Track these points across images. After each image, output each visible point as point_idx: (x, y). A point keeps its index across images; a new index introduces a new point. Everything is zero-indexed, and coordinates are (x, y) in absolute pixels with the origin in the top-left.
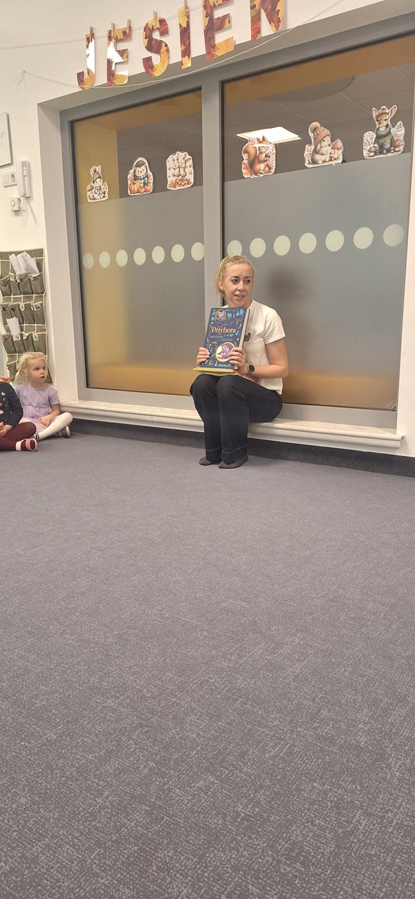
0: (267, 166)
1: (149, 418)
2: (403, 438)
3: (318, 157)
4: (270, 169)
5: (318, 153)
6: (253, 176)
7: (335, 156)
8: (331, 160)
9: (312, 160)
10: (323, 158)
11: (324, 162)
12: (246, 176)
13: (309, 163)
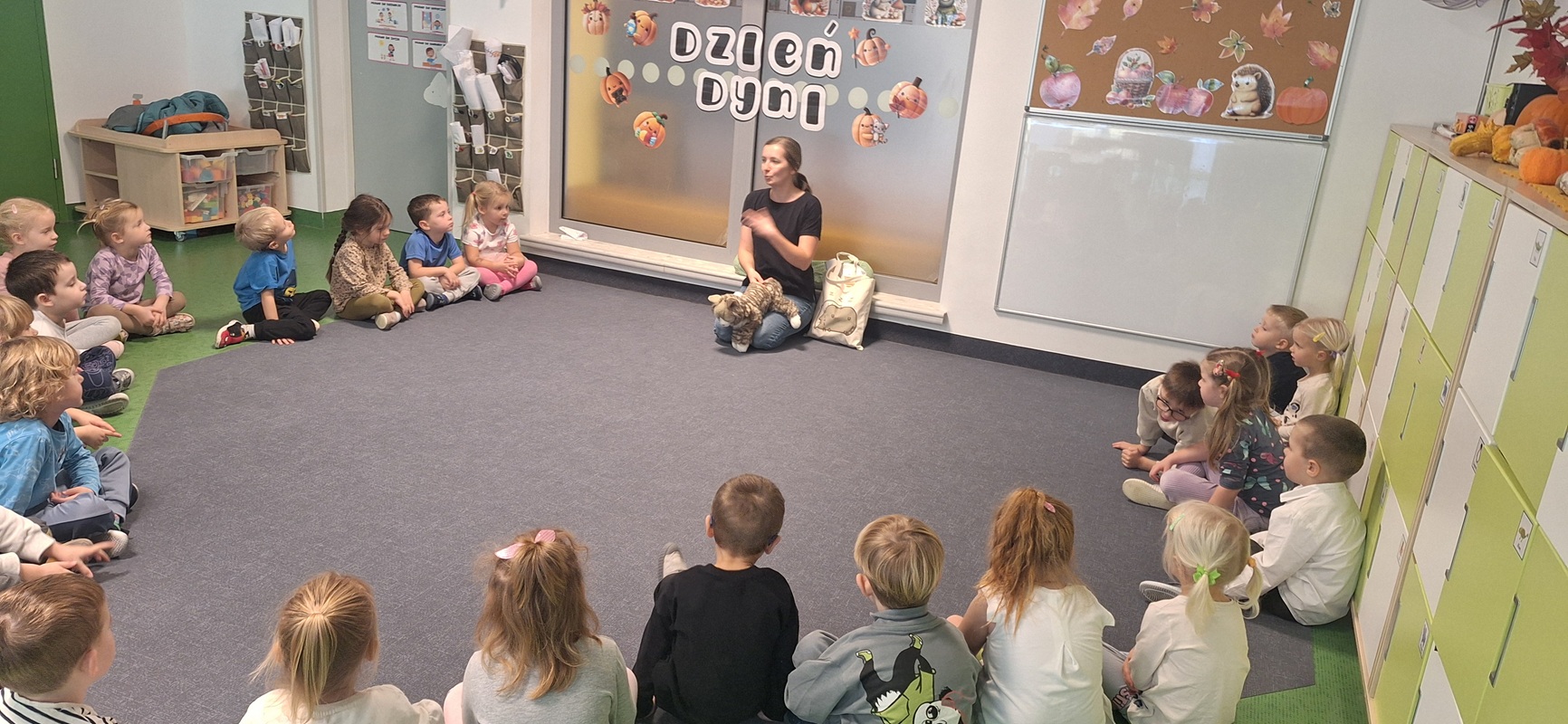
0: (820, 7)
1: (661, 269)
2: (946, 314)
3: (876, 11)
4: (822, 10)
5: (877, 7)
6: (803, 14)
7: (896, 15)
8: (890, 18)
9: (870, 13)
10: (883, 13)
11: (883, 18)
12: (794, 12)
13: (867, 15)
